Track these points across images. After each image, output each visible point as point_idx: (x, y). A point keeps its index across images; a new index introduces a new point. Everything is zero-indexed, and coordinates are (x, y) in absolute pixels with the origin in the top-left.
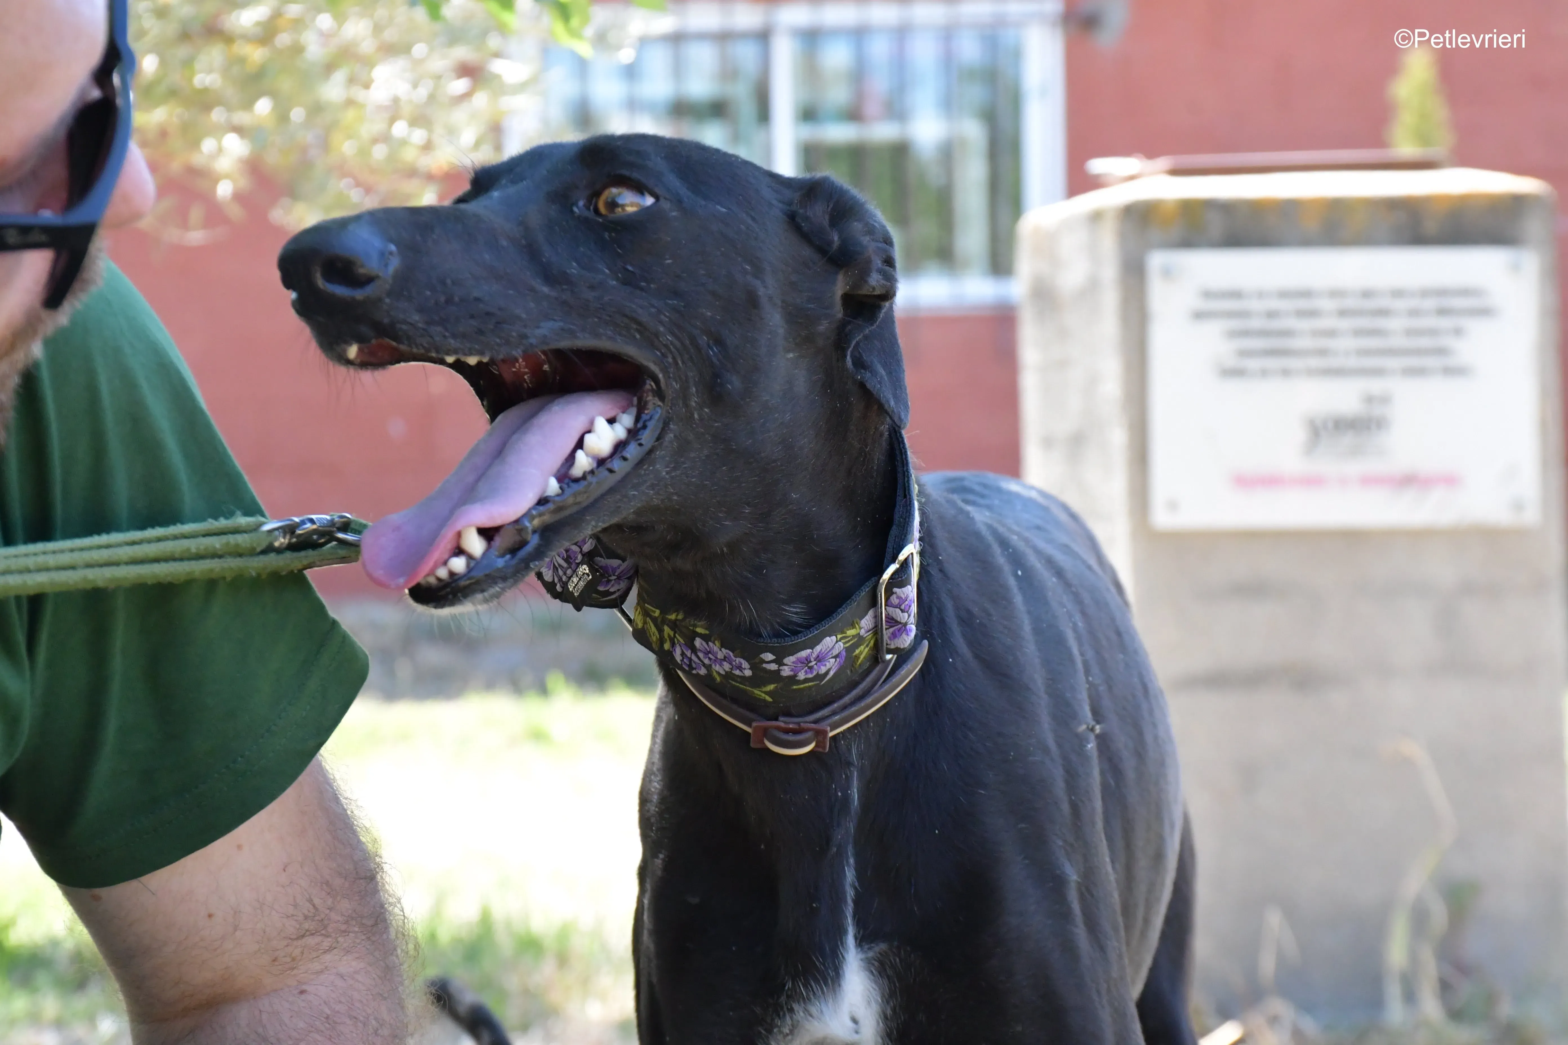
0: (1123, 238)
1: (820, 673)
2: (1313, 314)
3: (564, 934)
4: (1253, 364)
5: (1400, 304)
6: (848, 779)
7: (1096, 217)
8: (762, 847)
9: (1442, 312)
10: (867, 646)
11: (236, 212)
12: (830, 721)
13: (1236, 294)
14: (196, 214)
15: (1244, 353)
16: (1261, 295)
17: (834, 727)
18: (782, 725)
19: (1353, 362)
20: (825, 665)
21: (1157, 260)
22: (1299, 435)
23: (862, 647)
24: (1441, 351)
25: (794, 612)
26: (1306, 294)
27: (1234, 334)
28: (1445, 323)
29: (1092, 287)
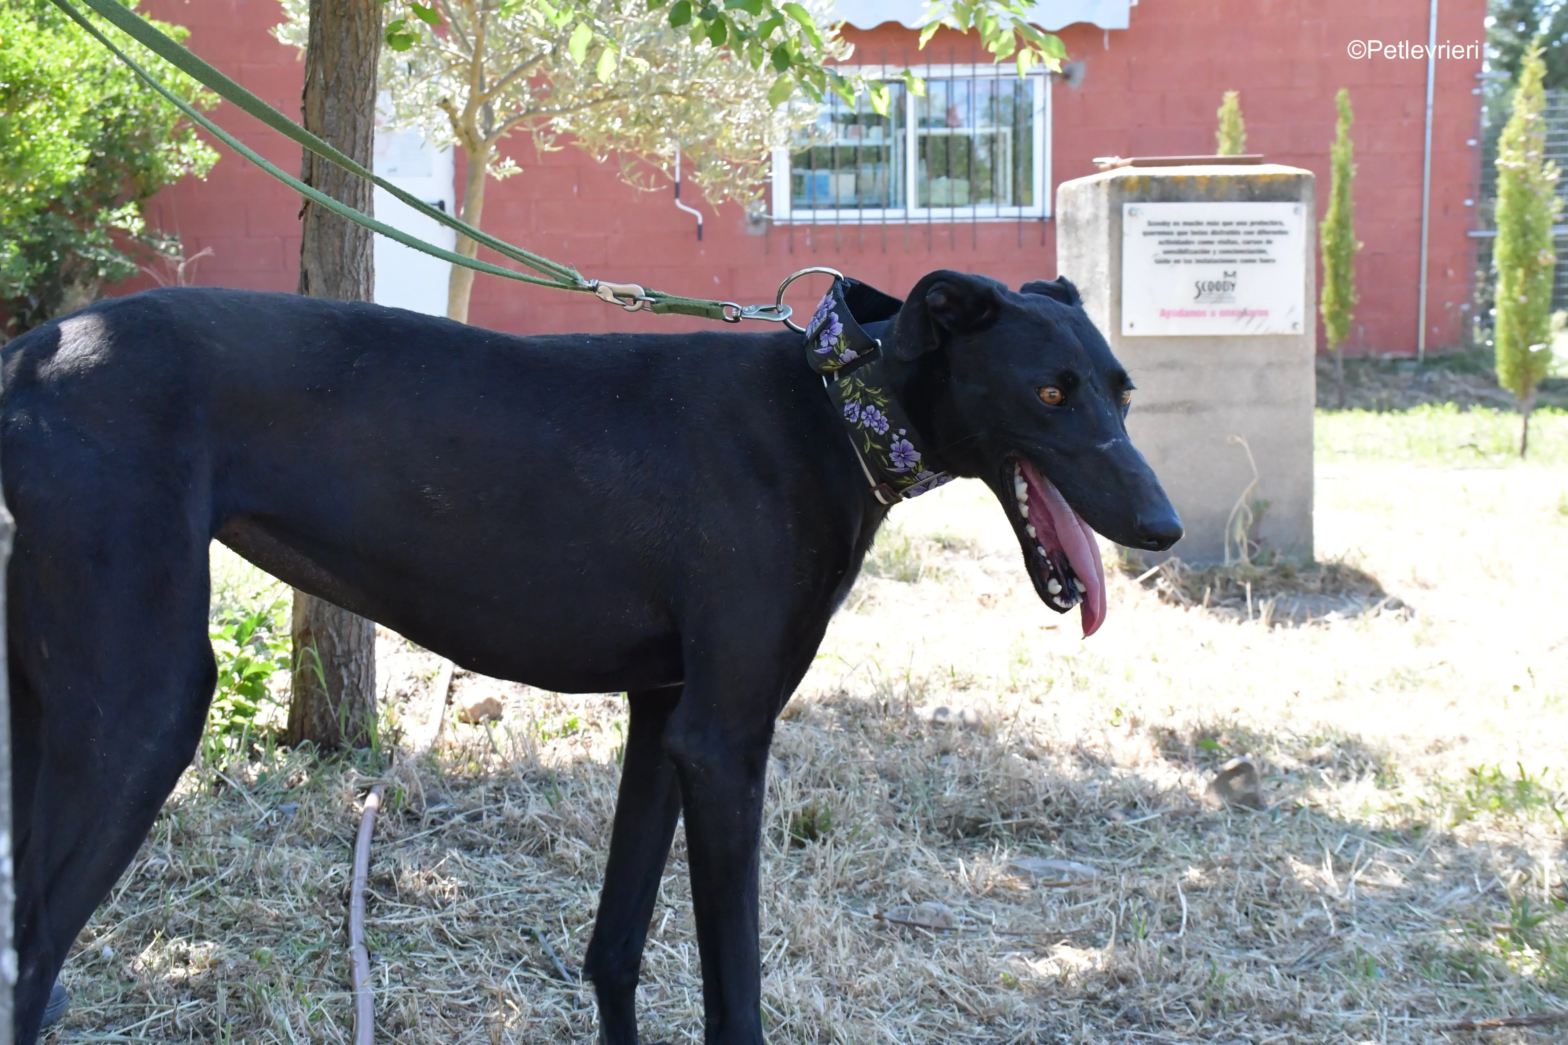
0: (1111, 195)
2: (1200, 233)
4: (1171, 257)
5: (1241, 229)
7: (1097, 186)
9: (1261, 232)
13: (1164, 224)
15: (1167, 252)
16: (1176, 224)
19: (1218, 257)
21: (1127, 207)
22: (1192, 291)
24: (1262, 252)
26: (1198, 224)
27: (1162, 243)
28: (1264, 238)
29: (1095, 219)
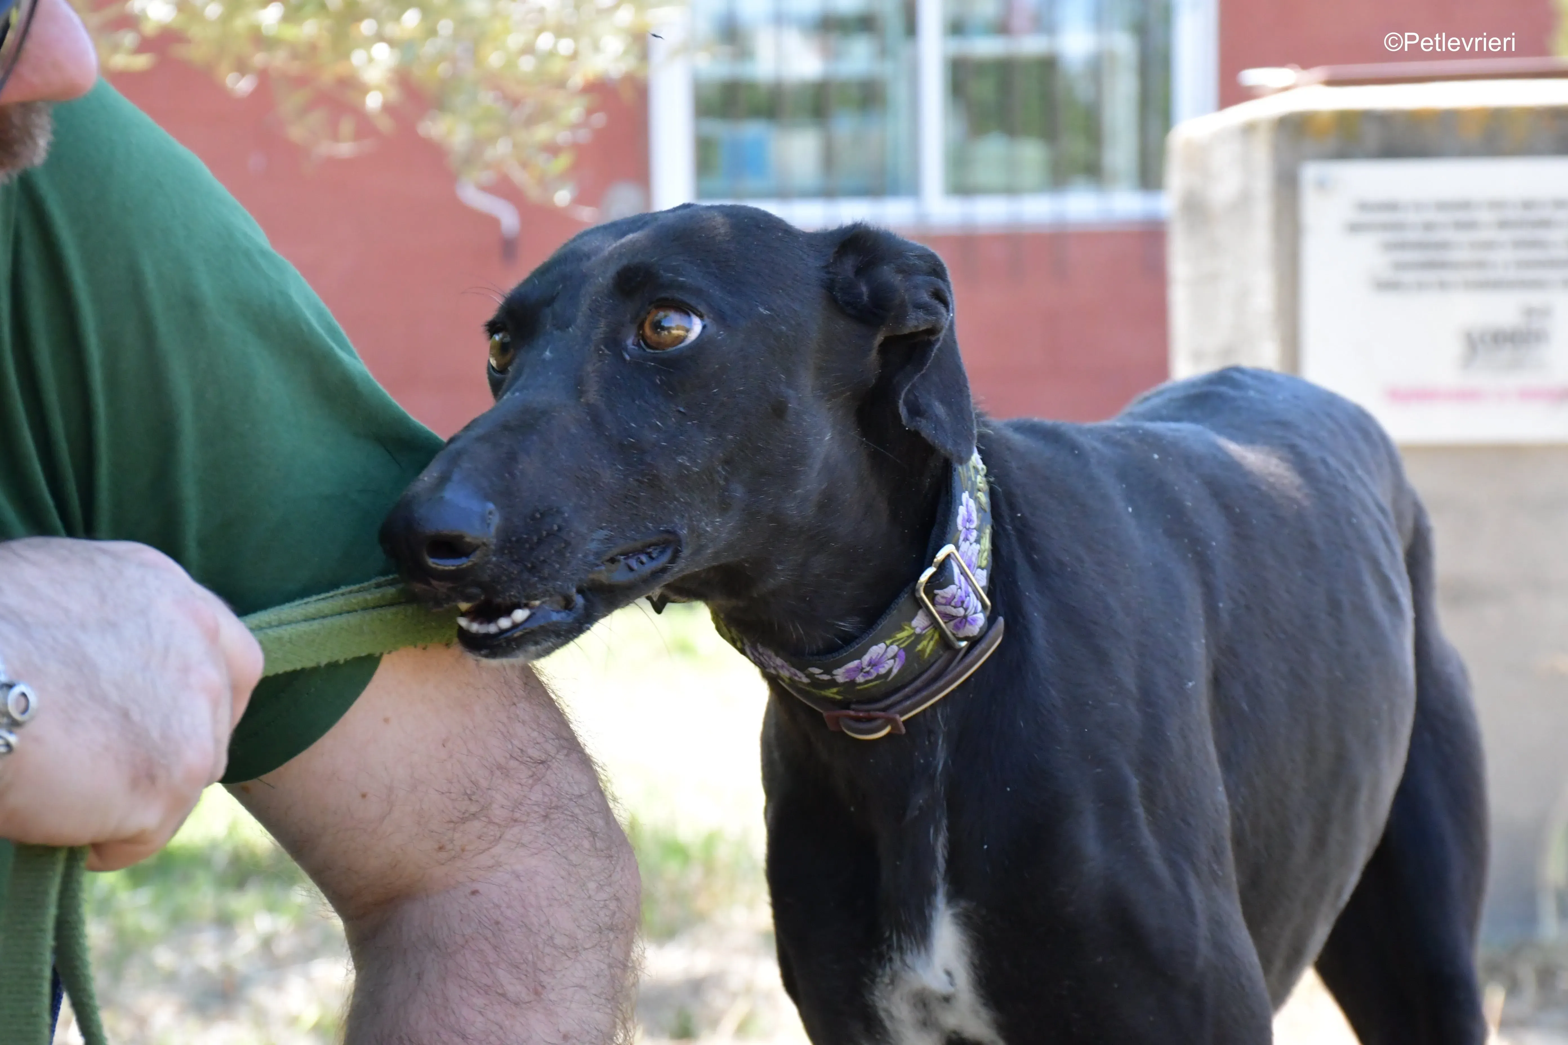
0: (1277, 150)
1: (880, 673)
2: (1470, 225)
3: (710, 842)
4: (1409, 277)
6: (934, 746)
7: (1249, 129)
8: (852, 809)
10: (931, 639)
11: (385, 124)
12: (899, 708)
13: (1391, 206)
14: (347, 126)
15: (1400, 266)
16: (1418, 206)
17: (902, 715)
18: (852, 713)
19: (1512, 274)
20: (884, 667)
21: (1311, 172)
22: (1454, 348)
23: (925, 643)
25: (846, 626)
26: (1465, 205)
27: (1390, 247)
29: (1244, 199)
